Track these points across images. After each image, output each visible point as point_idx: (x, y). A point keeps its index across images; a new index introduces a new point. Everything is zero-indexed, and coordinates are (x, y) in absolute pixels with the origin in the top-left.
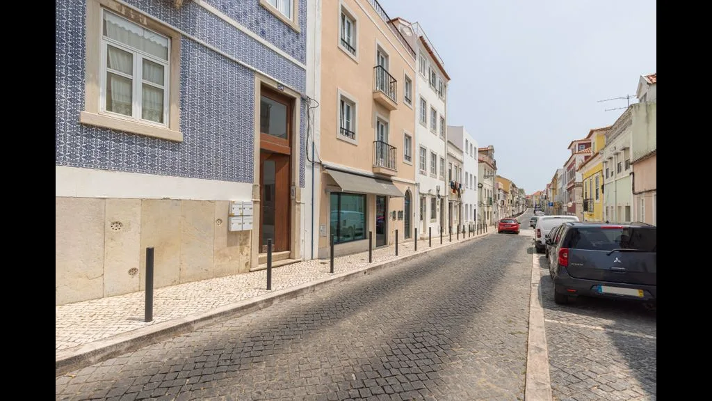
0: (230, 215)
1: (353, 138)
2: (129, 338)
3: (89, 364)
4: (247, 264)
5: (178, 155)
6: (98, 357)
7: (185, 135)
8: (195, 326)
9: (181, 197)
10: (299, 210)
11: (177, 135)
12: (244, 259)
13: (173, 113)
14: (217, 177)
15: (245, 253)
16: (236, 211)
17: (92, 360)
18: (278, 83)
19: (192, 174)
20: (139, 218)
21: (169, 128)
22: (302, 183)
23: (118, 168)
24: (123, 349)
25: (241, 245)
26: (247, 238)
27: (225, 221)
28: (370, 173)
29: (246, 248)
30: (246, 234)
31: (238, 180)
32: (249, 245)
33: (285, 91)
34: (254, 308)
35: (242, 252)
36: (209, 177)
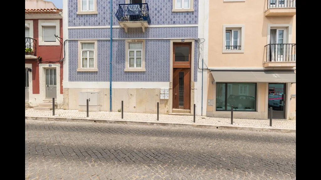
0: (160, 94)
1: (240, 49)
2: (114, 120)
3: (107, 123)
4: (167, 111)
5: (145, 76)
6: (109, 122)
7: (146, 69)
8: (128, 123)
9: (146, 88)
10: (194, 92)
11: (144, 70)
12: (166, 110)
13: (143, 63)
14: (156, 81)
15: (167, 107)
16: (162, 92)
17: (108, 122)
18: (182, 39)
19: (148, 81)
20: (135, 93)
21: (142, 68)
22: (196, 80)
23: (131, 81)
24: (113, 122)
25: (165, 104)
26: (167, 102)
27: (159, 95)
28: (262, 68)
29: (167, 106)
30: (167, 100)
31: (164, 81)
32: (168, 104)
33: (185, 41)
34: (146, 124)
35: (165, 106)
36: (154, 81)
